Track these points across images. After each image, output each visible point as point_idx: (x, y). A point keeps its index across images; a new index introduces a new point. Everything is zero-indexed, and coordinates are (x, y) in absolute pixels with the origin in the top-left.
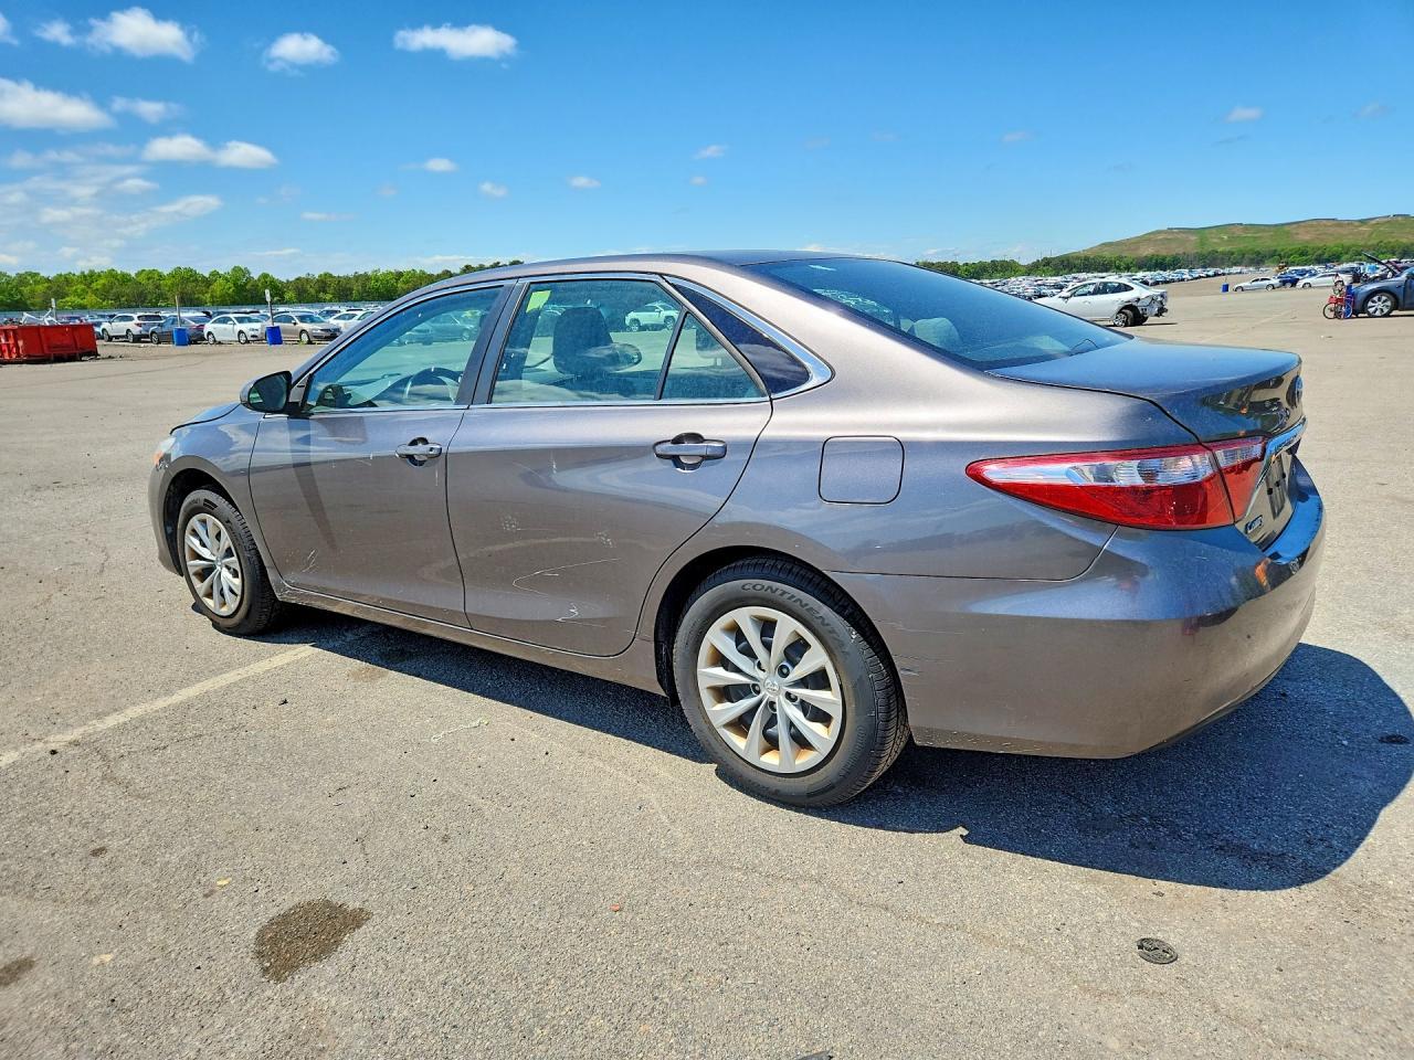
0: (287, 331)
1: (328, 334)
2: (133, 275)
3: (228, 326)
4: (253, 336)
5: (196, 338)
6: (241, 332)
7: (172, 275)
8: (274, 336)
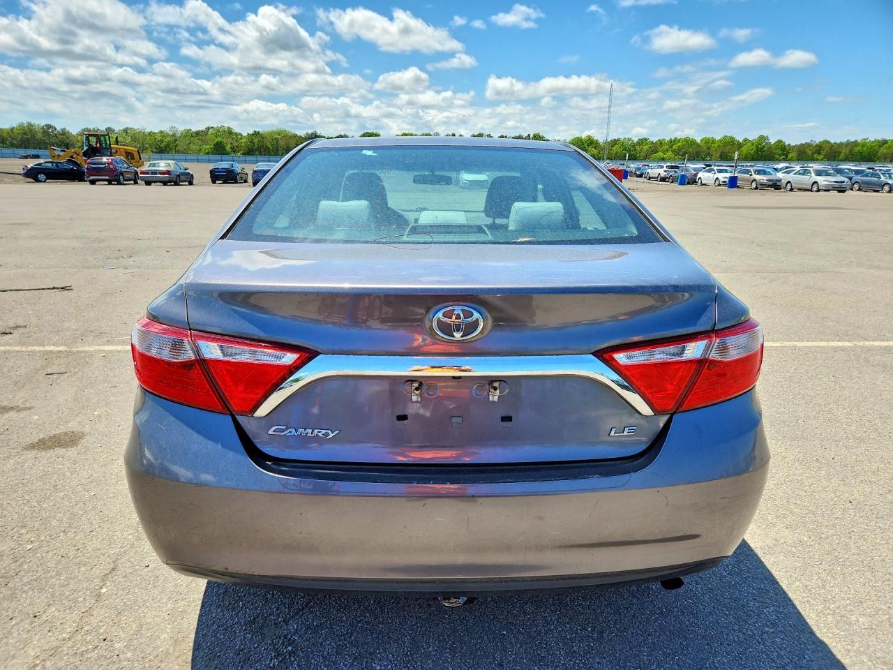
0: (743, 180)
1: (771, 183)
2: (699, 142)
3: (711, 175)
4: (723, 182)
5: (693, 181)
6: (717, 179)
7: (720, 141)
8: (733, 183)
